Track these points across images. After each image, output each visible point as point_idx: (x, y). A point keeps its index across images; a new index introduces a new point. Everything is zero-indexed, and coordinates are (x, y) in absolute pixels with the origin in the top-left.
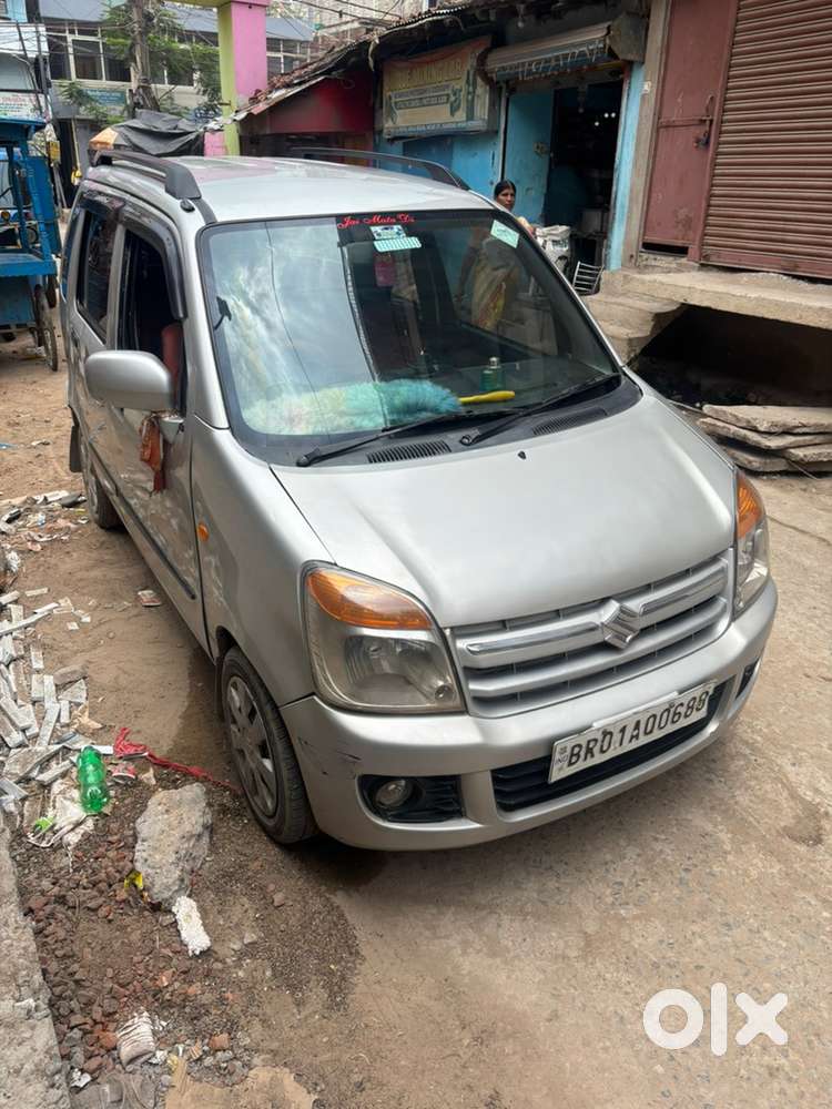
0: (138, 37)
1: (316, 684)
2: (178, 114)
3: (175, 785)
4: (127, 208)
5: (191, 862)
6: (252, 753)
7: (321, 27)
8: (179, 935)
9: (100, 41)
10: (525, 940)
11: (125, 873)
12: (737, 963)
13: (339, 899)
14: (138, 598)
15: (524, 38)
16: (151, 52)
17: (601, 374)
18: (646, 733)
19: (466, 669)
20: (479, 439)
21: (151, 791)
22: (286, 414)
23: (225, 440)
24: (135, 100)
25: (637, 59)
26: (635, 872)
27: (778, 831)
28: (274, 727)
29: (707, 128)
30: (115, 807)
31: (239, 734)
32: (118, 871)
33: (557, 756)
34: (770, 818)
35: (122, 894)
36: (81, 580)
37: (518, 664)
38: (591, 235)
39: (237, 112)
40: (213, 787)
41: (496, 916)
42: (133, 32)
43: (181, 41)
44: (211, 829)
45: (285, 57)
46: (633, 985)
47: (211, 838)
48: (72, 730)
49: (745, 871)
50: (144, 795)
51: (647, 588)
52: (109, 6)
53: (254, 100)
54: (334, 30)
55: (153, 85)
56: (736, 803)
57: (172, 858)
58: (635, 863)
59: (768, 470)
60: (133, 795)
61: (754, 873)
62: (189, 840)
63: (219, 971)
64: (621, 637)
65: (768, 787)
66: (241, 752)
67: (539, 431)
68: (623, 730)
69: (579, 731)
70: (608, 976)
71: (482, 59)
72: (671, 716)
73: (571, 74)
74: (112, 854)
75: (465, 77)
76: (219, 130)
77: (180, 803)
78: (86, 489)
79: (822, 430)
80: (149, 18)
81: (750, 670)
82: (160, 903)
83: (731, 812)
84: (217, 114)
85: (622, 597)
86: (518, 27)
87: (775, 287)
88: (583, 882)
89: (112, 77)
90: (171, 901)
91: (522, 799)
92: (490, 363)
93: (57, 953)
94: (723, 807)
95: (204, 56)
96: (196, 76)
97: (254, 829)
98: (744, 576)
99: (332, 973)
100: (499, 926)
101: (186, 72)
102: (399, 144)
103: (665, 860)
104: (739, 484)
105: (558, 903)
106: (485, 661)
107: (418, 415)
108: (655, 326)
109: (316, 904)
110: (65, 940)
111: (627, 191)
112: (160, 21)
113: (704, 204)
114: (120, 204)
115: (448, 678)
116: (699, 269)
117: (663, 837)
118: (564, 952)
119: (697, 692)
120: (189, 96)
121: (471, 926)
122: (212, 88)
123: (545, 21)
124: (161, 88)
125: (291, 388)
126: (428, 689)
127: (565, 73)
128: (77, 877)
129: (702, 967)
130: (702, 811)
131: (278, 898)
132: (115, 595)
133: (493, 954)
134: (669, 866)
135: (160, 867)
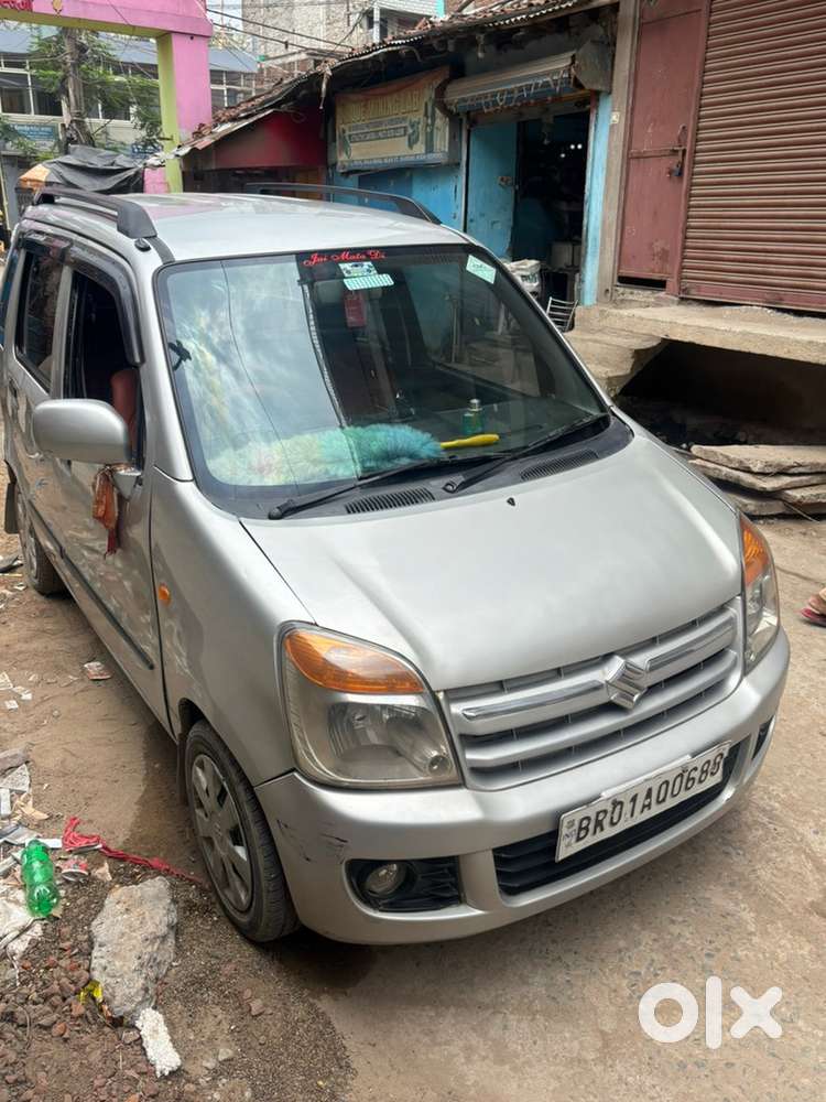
0: (71, 69)
1: (296, 761)
2: (115, 149)
3: (134, 879)
4: (75, 248)
5: (155, 968)
6: (222, 839)
7: (267, 58)
8: (145, 1054)
9: (28, 73)
10: (535, 1043)
11: (81, 984)
12: (771, 1058)
13: (325, 1004)
14: (84, 671)
15: (484, 69)
16: (84, 85)
17: (588, 415)
18: (659, 802)
19: (462, 737)
20: (464, 485)
21: (107, 889)
22: (255, 463)
23: (189, 492)
24: (68, 135)
25: (604, 89)
26: (653, 960)
27: (804, 908)
28: (248, 810)
29: (681, 159)
30: (66, 908)
31: (206, 820)
32: (73, 982)
33: (564, 831)
34: (795, 893)
35: (78, 1009)
36: (20, 653)
37: (517, 729)
38: (561, 269)
39: (179, 147)
40: (178, 882)
41: (501, 1016)
42: (65, 64)
43: (116, 73)
44: (176, 929)
45: (228, 90)
46: (657, 1088)
47: (177, 939)
48: (14, 822)
49: (773, 953)
50: (99, 894)
51: (653, 642)
52: (39, 37)
53: (198, 134)
54: (280, 61)
55: (87, 120)
56: (758, 877)
57: (135, 964)
58: (652, 950)
59: (765, 514)
60: (89, 894)
61: (782, 956)
62: (153, 943)
63: (192, 1093)
64: (628, 696)
65: (791, 859)
66: (209, 840)
67: (528, 475)
68: (634, 799)
69: (587, 802)
70: (630, 1079)
71: (441, 91)
72: (685, 781)
73: (535, 104)
74: (64, 963)
75: (423, 111)
76: (159, 166)
77: (141, 901)
78: (24, 553)
79: (819, 470)
80: (82, 49)
81: (765, 729)
82: (122, 1017)
83: (753, 888)
84: (157, 149)
85: (626, 652)
86: (478, 58)
87: (761, 321)
88: (595, 973)
89: (41, 111)
90: (134, 1014)
91: (527, 881)
92: (469, 405)
93: (7, 1078)
94: (744, 883)
95: (142, 89)
96: (133, 110)
97: (225, 927)
98: (753, 626)
99: (320, 1090)
100: (505, 1027)
101: (123, 106)
102: (354, 178)
103: (684, 945)
104: (742, 527)
105: (569, 998)
106: (483, 727)
107: (396, 461)
108: (635, 362)
109: (299, 1011)
110: (15, 1063)
111: (599, 224)
112: (94, 52)
113: (680, 236)
114: (67, 244)
115: (443, 747)
116: (679, 303)
117: (680, 919)
118: (579, 1054)
119: (711, 755)
120: (126, 131)
121: (474, 1029)
122: (151, 122)
123: (505, 50)
124: (96, 123)
125: (258, 436)
126: (420, 760)
127: (527, 104)
128: (25, 990)
129: (733, 1065)
130: (721, 889)
131: (256, 1006)
132: (59, 669)
133: (501, 1061)
134: (688, 952)
135: (121, 976)
